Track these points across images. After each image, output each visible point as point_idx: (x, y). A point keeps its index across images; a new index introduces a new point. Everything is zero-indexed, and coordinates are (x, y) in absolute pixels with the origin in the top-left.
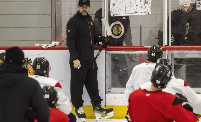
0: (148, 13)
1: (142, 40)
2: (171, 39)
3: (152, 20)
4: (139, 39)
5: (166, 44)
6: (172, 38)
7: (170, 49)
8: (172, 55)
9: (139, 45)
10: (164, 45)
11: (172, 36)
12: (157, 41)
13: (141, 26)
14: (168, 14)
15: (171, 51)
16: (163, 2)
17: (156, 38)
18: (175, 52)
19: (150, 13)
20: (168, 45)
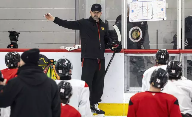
0: (164, 19)
1: (159, 43)
2: (185, 43)
3: (167, 26)
4: (156, 43)
5: (180, 48)
6: (186, 42)
7: (184, 52)
8: (185, 57)
9: (156, 49)
10: (178, 48)
11: (186, 40)
12: (173, 44)
13: (157, 30)
14: (182, 20)
15: (184, 54)
16: (178, 10)
17: (172, 42)
18: (188, 55)
19: (166, 19)
20: (181, 49)
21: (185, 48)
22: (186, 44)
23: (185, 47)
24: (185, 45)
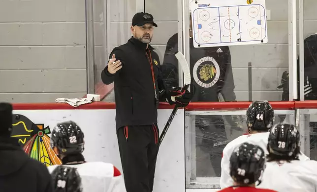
0: (262, 41)
1: (253, 89)
2: (305, 89)
3: (269, 54)
4: (248, 89)
5: (296, 97)
6: (308, 86)
7: (303, 106)
8: (306, 117)
9: (248, 100)
10: (291, 99)
11: (308, 82)
12: (281, 91)
13: (250, 64)
14: (298, 43)
15: (304, 109)
16: (289, 21)
17: (280, 87)
18: (311, 111)
19: (265, 41)
20: (298, 99)
21: (306, 98)
22: (307, 89)
23: (305, 96)
24: (305, 92)
